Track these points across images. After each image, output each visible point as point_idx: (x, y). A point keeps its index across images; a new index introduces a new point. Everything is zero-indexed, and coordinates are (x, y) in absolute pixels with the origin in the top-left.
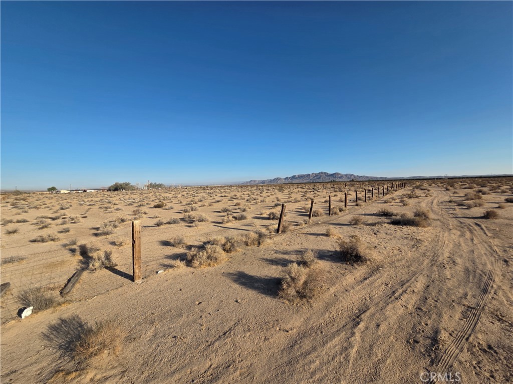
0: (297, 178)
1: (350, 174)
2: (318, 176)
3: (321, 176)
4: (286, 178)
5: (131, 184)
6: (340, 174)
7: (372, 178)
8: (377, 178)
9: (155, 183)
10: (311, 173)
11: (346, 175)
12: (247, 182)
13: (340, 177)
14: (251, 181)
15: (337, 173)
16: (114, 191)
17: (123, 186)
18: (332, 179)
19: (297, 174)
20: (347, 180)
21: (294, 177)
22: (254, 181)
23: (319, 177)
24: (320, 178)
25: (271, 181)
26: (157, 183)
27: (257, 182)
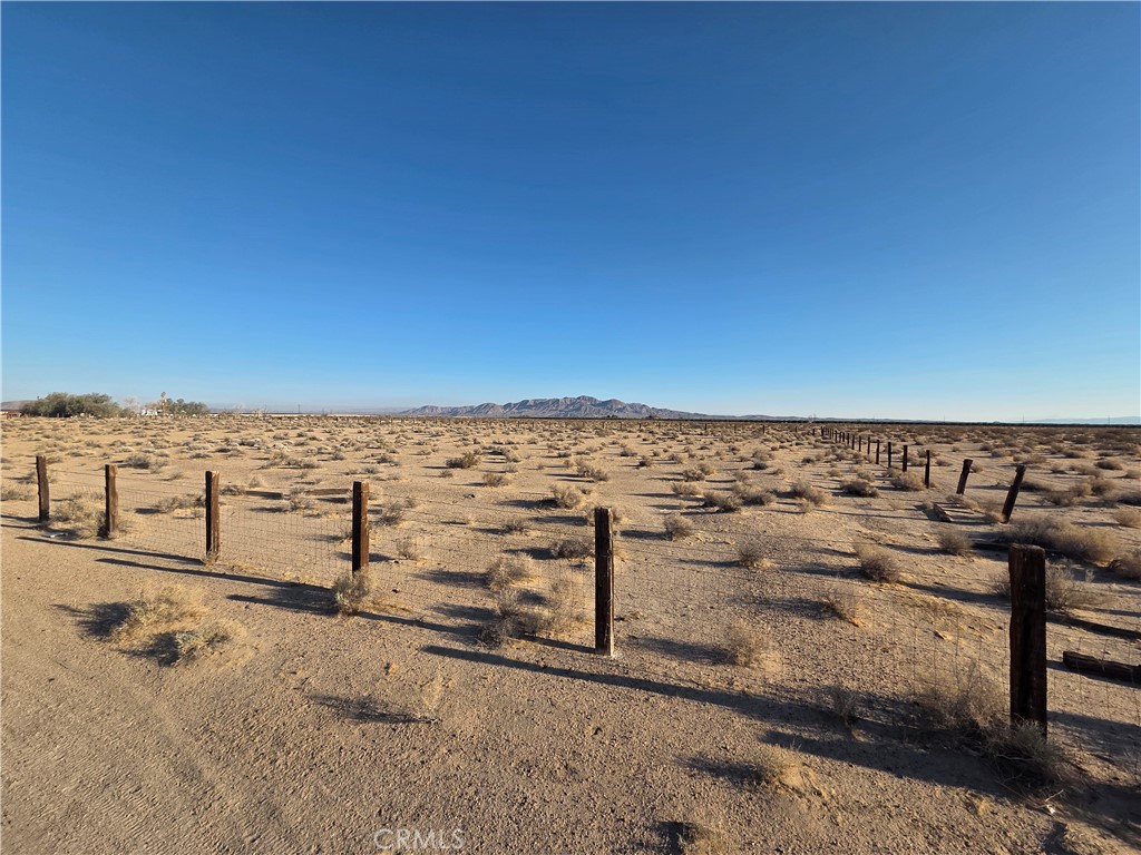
0: (530, 407)
1: (639, 405)
2: (577, 403)
3: (582, 405)
4: (508, 406)
5: (113, 401)
6: (620, 403)
7: (679, 413)
8: (689, 414)
9: (180, 401)
10: (561, 398)
11: (632, 406)
12: (415, 411)
13: (620, 410)
14: (425, 407)
15: (615, 401)
16: (52, 415)
17: (87, 405)
18: (604, 412)
19: (531, 397)
20: (632, 416)
21: (524, 404)
22: (432, 408)
23: (577, 406)
24: (579, 409)
25: (472, 410)
26: (187, 401)
27: (439, 411)
